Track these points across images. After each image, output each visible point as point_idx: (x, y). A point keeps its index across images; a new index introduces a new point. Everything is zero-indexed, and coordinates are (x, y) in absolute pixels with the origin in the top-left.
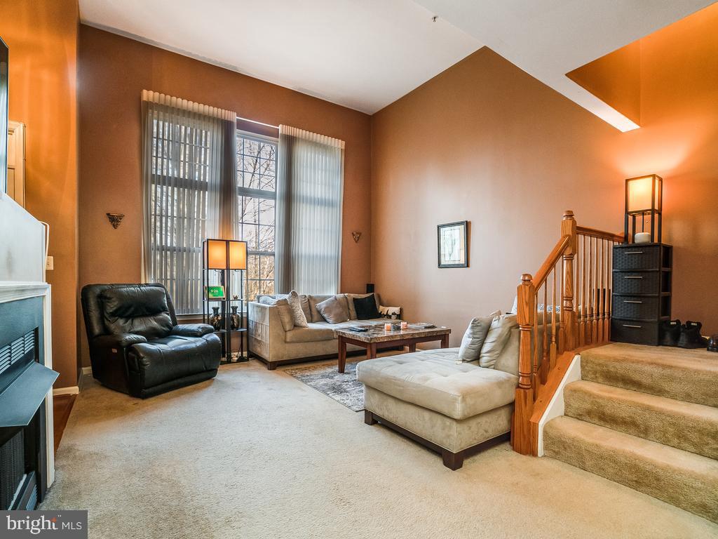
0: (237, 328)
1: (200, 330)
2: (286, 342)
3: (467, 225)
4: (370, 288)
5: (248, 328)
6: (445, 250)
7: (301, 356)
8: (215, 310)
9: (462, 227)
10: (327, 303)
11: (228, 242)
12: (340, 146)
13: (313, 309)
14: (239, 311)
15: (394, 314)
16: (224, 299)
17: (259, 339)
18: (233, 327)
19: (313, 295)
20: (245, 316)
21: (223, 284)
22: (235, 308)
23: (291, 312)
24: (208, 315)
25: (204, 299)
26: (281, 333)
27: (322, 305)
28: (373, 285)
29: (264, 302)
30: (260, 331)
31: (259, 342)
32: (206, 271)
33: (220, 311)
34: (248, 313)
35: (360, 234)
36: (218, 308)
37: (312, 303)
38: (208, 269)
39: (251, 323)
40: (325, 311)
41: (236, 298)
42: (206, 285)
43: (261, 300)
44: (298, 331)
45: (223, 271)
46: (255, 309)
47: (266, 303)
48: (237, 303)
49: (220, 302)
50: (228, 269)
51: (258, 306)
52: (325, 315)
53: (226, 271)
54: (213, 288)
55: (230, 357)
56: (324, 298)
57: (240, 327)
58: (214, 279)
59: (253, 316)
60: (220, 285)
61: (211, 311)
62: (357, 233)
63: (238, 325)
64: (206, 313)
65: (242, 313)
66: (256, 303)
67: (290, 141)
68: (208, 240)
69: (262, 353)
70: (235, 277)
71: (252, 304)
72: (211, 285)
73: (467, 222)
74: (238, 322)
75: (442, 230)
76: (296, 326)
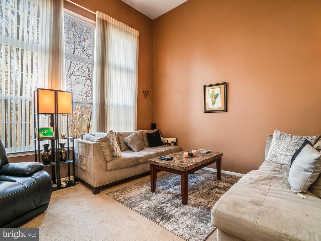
0: (65, 160)
1: (30, 169)
2: (107, 171)
3: (226, 85)
4: (154, 126)
5: (74, 159)
6: (209, 101)
7: (119, 179)
8: (46, 147)
9: (223, 86)
10: (131, 137)
11: (56, 92)
12: (136, 34)
13: (122, 142)
14: (66, 146)
15: (172, 142)
16: (53, 137)
17: (84, 168)
18: (61, 160)
19: (121, 132)
20: (70, 149)
21: (52, 126)
22: (63, 145)
23: (110, 146)
24: (39, 151)
25: (35, 139)
26: (103, 164)
27: (128, 139)
28: (156, 124)
29: (87, 139)
30: (84, 162)
31: (84, 170)
32: (36, 115)
33: (50, 147)
34: (73, 147)
35: (148, 92)
36: (48, 145)
37: (121, 138)
38: (38, 113)
39: (76, 155)
40: (131, 144)
41: (63, 137)
42: (37, 127)
43: (85, 137)
44: (115, 161)
45: (52, 115)
46: (80, 145)
47: (89, 140)
48: (64, 141)
49: (50, 141)
50: (56, 113)
51: (82, 143)
52: (131, 146)
53: (54, 115)
54: (43, 129)
55: (59, 184)
56: (128, 134)
57: (67, 159)
58: (45, 122)
59: (78, 150)
60: (50, 127)
61: (42, 148)
62: (146, 92)
63: (65, 158)
64: (37, 149)
65: (68, 148)
66: (80, 140)
67: (104, 24)
68: (38, 89)
69: (87, 180)
70: (63, 121)
71: (77, 141)
72: (41, 126)
73: (226, 83)
74: (66, 155)
75: (207, 89)
76: (114, 156)
